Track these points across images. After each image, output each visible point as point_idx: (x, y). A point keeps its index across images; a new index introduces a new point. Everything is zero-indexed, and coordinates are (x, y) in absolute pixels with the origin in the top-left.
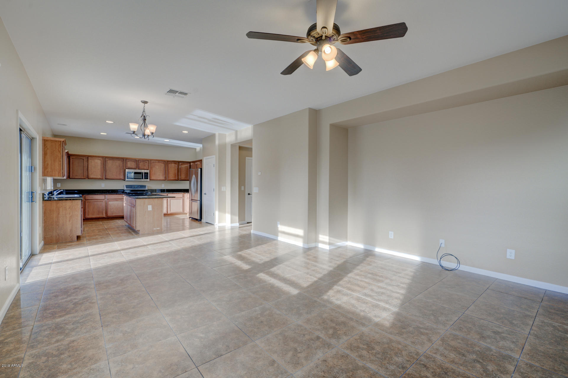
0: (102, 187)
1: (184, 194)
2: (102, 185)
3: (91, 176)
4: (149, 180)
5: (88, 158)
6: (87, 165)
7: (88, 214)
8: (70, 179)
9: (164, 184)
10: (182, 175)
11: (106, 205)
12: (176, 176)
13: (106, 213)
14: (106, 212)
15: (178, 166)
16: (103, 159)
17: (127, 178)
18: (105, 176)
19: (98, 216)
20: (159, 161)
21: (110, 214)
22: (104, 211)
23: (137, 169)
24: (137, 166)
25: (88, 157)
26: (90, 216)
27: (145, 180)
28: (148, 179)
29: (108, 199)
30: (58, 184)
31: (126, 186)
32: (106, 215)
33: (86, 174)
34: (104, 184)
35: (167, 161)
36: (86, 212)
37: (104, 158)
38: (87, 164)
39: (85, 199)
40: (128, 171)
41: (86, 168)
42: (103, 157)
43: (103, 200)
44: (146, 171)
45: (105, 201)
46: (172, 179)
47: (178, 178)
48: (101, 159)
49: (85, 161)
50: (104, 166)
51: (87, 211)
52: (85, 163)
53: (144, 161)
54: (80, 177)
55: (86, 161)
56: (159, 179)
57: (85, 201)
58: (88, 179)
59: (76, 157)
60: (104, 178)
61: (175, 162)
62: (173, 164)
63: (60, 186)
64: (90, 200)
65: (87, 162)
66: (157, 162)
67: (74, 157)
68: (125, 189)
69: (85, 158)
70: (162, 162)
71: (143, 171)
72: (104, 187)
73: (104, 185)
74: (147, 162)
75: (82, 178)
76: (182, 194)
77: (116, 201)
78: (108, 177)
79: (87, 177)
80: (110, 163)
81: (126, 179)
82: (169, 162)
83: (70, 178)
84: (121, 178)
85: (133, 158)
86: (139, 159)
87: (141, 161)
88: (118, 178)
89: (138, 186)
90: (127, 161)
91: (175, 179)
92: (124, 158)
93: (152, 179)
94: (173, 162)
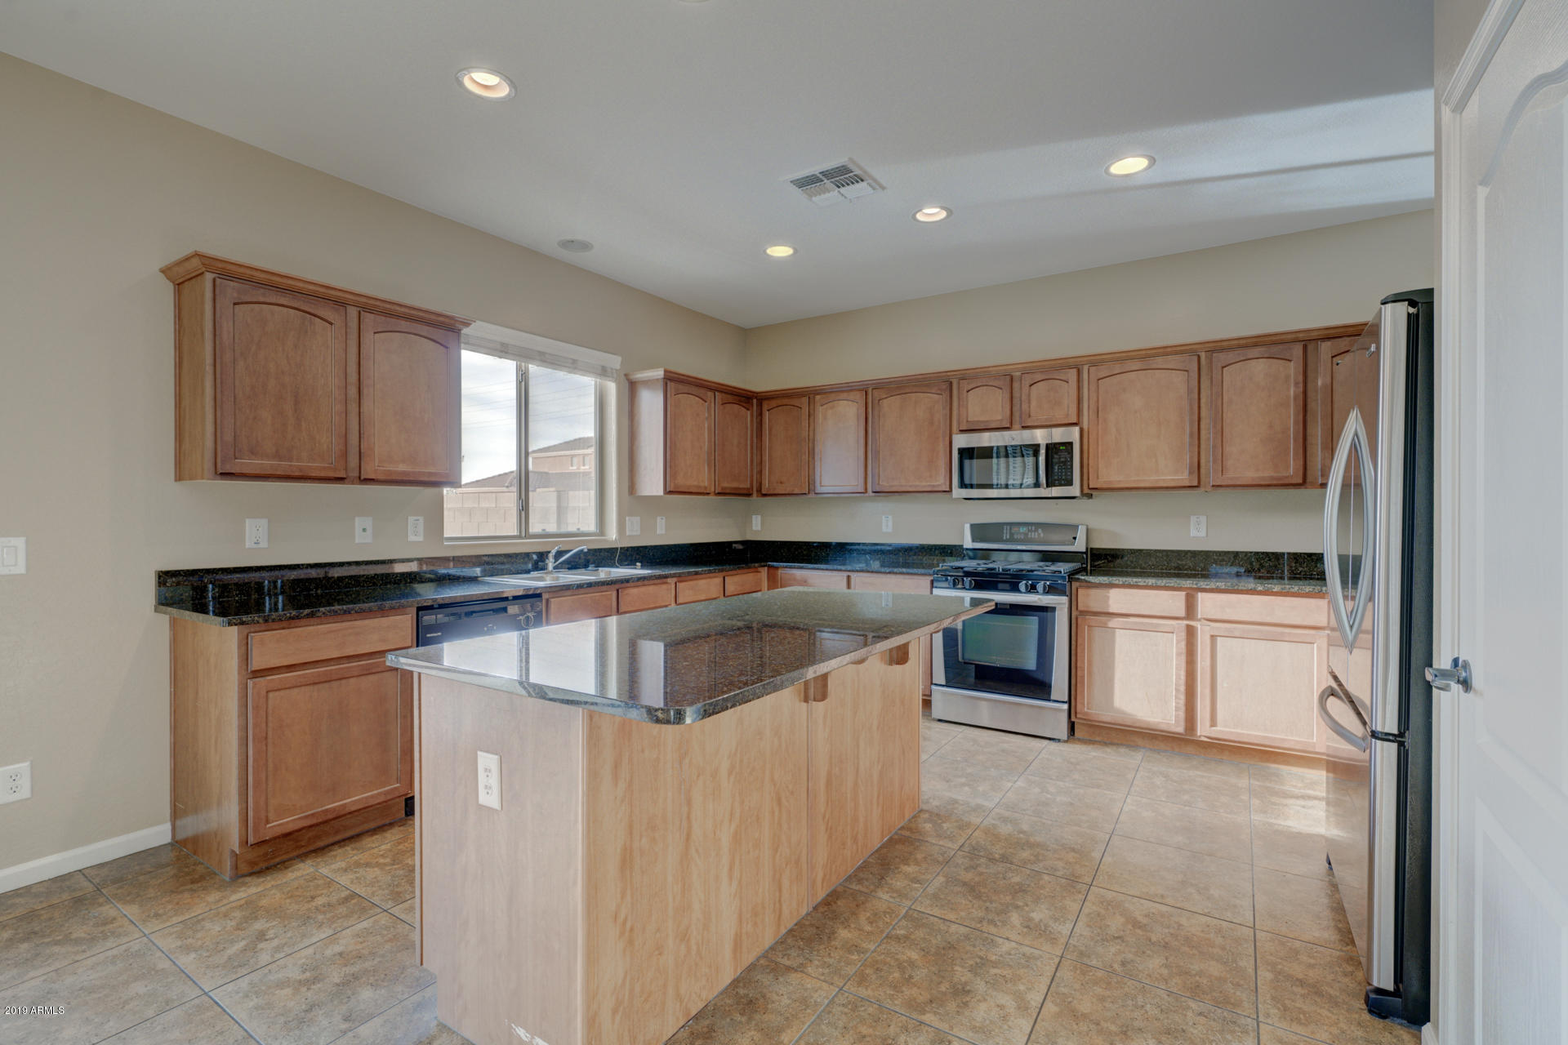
2: (884, 524)
3: (826, 482)
4: (1075, 490)
5: (814, 398)
6: (811, 434)
9: (1203, 519)
12: (1284, 453)
15: (1305, 373)
16: (866, 396)
17: (961, 485)
18: (874, 477)
20: (1146, 357)
23: (1016, 425)
24: (1017, 405)
25: (814, 395)
27: (1055, 491)
28: (1070, 483)
30: (754, 517)
33: (808, 472)
35: (1211, 351)
37: (870, 390)
38: (812, 426)
40: (964, 445)
41: (810, 445)
42: (861, 386)
44: (1058, 435)
46: (1250, 475)
48: (856, 396)
49: (805, 416)
50: (869, 430)
53: (1051, 370)
54: (789, 490)
55: (809, 416)
56: (1150, 479)
58: (815, 494)
59: (780, 402)
60: (870, 490)
61: (1271, 345)
62: (1258, 366)
65: (812, 418)
66: (1138, 363)
67: (774, 404)
68: (968, 543)
69: (804, 400)
70: (1177, 361)
71: (1040, 437)
72: (890, 530)
73: (890, 524)
74: (1072, 375)
75: (797, 492)
78: (883, 484)
79: (812, 486)
80: (890, 408)
81: (957, 492)
82: (1222, 358)
83: (762, 495)
84: (939, 485)
85: (991, 369)
86: (1025, 365)
87: (1038, 377)
88: (925, 486)
89: (1033, 528)
90: (968, 392)
91: (1272, 478)
92: (949, 374)
93: (1105, 486)
94: (1255, 352)
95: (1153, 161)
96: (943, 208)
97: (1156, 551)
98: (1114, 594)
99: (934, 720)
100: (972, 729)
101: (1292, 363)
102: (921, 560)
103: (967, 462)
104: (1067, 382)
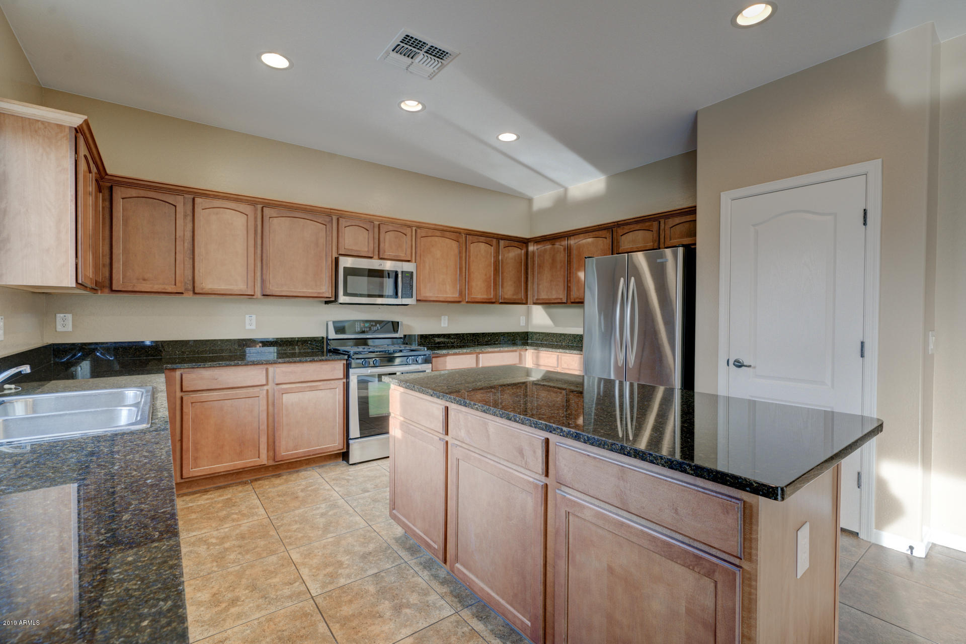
0: (248, 327)
1: (522, 353)
2: (247, 322)
3: (207, 283)
4: (413, 301)
5: (194, 199)
6: (188, 234)
7: (196, 459)
8: (114, 295)
9: (447, 317)
10: (505, 284)
11: (271, 408)
12: (489, 287)
13: (272, 446)
14: (271, 440)
15: (497, 252)
16: (256, 210)
17: (346, 294)
18: (263, 281)
19: (239, 464)
20: (443, 231)
21: (287, 449)
22: (263, 440)
23: (376, 257)
24: (377, 245)
25: (194, 195)
26: (205, 468)
28: (411, 295)
29: (277, 384)
30: (60, 316)
31: (334, 322)
32: (271, 454)
33: (184, 272)
34: (254, 317)
35: (466, 233)
36: (188, 450)
37: (259, 207)
38: (190, 226)
39: (182, 390)
40: (348, 265)
41: (188, 245)
42: (252, 202)
43: (257, 389)
44: (406, 267)
45: (267, 391)
46: (480, 296)
47: (496, 295)
48: (248, 209)
49: (180, 216)
50: (259, 242)
51: (189, 444)
52: (180, 222)
53: (399, 226)
54: (156, 288)
55: (185, 216)
56: (443, 297)
57: (182, 398)
58: (195, 293)
59: (142, 193)
60: (258, 293)
61: (487, 237)
62: (483, 246)
63: (69, 328)
64: (205, 394)
65: (190, 218)
66: (438, 233)
67: (133, 192)
68: (332, 335)
69: (180, 198)
70: (454, 236)
71: (388, 266)
72: (254, 327)
73: (255, 322)
74: (407, 232)
75: (170, 290)
76: (515, 351)
77: (312, 389)
78: (273, 289)
79: (190, 287)
80: (279, 227)
81: (342, 299)
82: (471, 237)
83: (112, 291)
84: (323, 293)
85: (362, 215)
86: (384, 219)
87: (391, 228)
88: (312, 293)
89: (374, 323)
90: (345, 227)
91: (487, 299)
92: (332, 211)
93: (424, 299)
94: (482, 239)
95: (518, 138)
96: (419, 102)
97: (429, 335)
98: (449, 359)
99: (350, 465)
100: (382, 460)
101: (492, 247)
102: (285, 350)
103: (349, 278)
104: (406, 235)
